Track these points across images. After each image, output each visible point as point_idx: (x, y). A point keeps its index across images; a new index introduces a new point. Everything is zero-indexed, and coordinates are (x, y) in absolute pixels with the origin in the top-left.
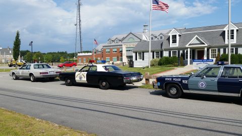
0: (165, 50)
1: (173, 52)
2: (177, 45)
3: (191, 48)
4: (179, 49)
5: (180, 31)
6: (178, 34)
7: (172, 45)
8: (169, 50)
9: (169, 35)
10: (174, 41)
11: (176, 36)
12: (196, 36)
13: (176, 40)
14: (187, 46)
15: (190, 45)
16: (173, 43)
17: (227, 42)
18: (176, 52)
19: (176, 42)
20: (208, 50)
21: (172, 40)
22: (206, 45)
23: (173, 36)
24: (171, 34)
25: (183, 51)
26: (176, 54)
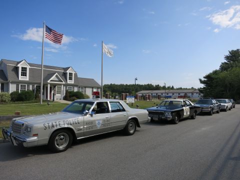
0: (12, 83)
1: (21, 86)
2: (27, 78)
3: (51, 84)
4: (28, 83)
5: (30, 65)
6: (28, 67)
7: (21, 78)
8: (17, 83)
9: (18, 66)
10: (24, 74)
11: (26, 68)
12: (57, 74)
13: (26, 73)
14: (49, 81)
15: (51, 81)
16: (22, 75)
17: (69, 82)
18: (25, 86)
19: (26, 75)
20: (55, 87)
21: (22, 73)
22: (64, 83)
23: (22, 68)
24: (20, 66)
25: (33, 86)
26: (25, 88)
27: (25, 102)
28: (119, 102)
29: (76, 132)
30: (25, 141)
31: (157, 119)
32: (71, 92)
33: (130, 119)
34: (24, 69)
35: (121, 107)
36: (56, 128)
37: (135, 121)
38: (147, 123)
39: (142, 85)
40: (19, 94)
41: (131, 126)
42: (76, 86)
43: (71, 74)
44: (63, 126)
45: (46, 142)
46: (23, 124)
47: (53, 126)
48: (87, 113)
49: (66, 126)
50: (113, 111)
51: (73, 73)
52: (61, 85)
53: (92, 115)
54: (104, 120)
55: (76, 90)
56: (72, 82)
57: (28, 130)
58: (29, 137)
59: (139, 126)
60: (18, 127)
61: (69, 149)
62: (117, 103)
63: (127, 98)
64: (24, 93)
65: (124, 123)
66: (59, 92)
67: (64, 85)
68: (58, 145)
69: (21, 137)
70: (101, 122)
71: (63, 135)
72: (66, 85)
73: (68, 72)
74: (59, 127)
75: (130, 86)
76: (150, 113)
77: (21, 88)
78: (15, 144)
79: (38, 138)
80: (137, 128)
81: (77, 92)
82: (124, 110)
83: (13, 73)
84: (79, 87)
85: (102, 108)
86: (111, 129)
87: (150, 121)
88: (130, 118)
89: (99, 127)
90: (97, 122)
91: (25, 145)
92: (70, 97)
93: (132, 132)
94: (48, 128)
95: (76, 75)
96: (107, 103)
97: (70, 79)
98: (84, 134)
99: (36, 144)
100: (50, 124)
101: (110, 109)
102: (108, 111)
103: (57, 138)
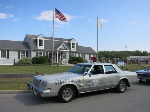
0: (34, 51)
1: (39, 53)
2: (43, 48)
3: (59, 52)
4: (44, 51)
5: (45, 38)
6: (44, 39)
7: (39, 47)
8: (37, 51)
10: (41, 45)
11: (42, 40)
12: (63, 44)
13: (42, 44)
14: (58, 50)
15: (59, 49)
16: (39, 45)
17: (72, 49)
18: (42, 53)
19: (42, 46)
20: (62, 53)
21: (39, 43)
22: (68, 50)
23: (40, 40)
24: (38, 39)
25: (47, 53)
26: (42, 55)
27: (42, 64)
28: (112, 66)
29: (78, 88)
30: (42, 93)
31: (145, 80)
32: (73, 58)
33: (121, 80)
34: (41, 41)
35: (113, 69)
36: (63, 84)
37: (125, 81)
38: (137, 83)
39: (131, 52)
40: (38, 59)
41: (122, 86)
42: (78, 53)
43: (73, 44)
44: (69, 83)
45: (56, 94)
46: (41, 80)
47: (61, 83)
48: (86, 74)
49: (71, 83)
50: (107, 73)
51: (75, 43)
52: (66, 52)
53: (90, 76)
54: (100, 80)
55: (77, 55)
56: (74, 50)
57: (44, 84)
58: (45, 90)
59: (129, 86)
60: (37, 82)
61: (73, 101)
62: (111, 66)
63: (118, 62)
64: (41, 58)
65: (116, 83)
66: (65, 58)
67: (68, 52)
68: (65, 97)
69: (39, 89)
70: (97, 81)
71: (69, 90)
72: (70, 52)
73: (71, 42)
74: (65, 84)
75: (120, 52)
76: (139, 75)
77: (39, 55)
78: (36, 95)
79: (51, 91)
80: (128, 88)
81: (78, 57)
82: (116, 72)
83: (34, 44)
84: (80, 54)
85: (98, 70)
86: (105, 87)
87: (139, 82)
88: (121, 78)
89: (95, 85)
90: (94, 81)
91: (42, 95)
92: (73, 61)
93: (123, 90)
94: (58, 84)
95: (77, 44)
96: (102, 66)
97: (73, 47)
98: (84, 90)
99: (49, 95)
100: (59, 81)
101: (105, 71)
102: (103, 73)
103: (64, 92)
